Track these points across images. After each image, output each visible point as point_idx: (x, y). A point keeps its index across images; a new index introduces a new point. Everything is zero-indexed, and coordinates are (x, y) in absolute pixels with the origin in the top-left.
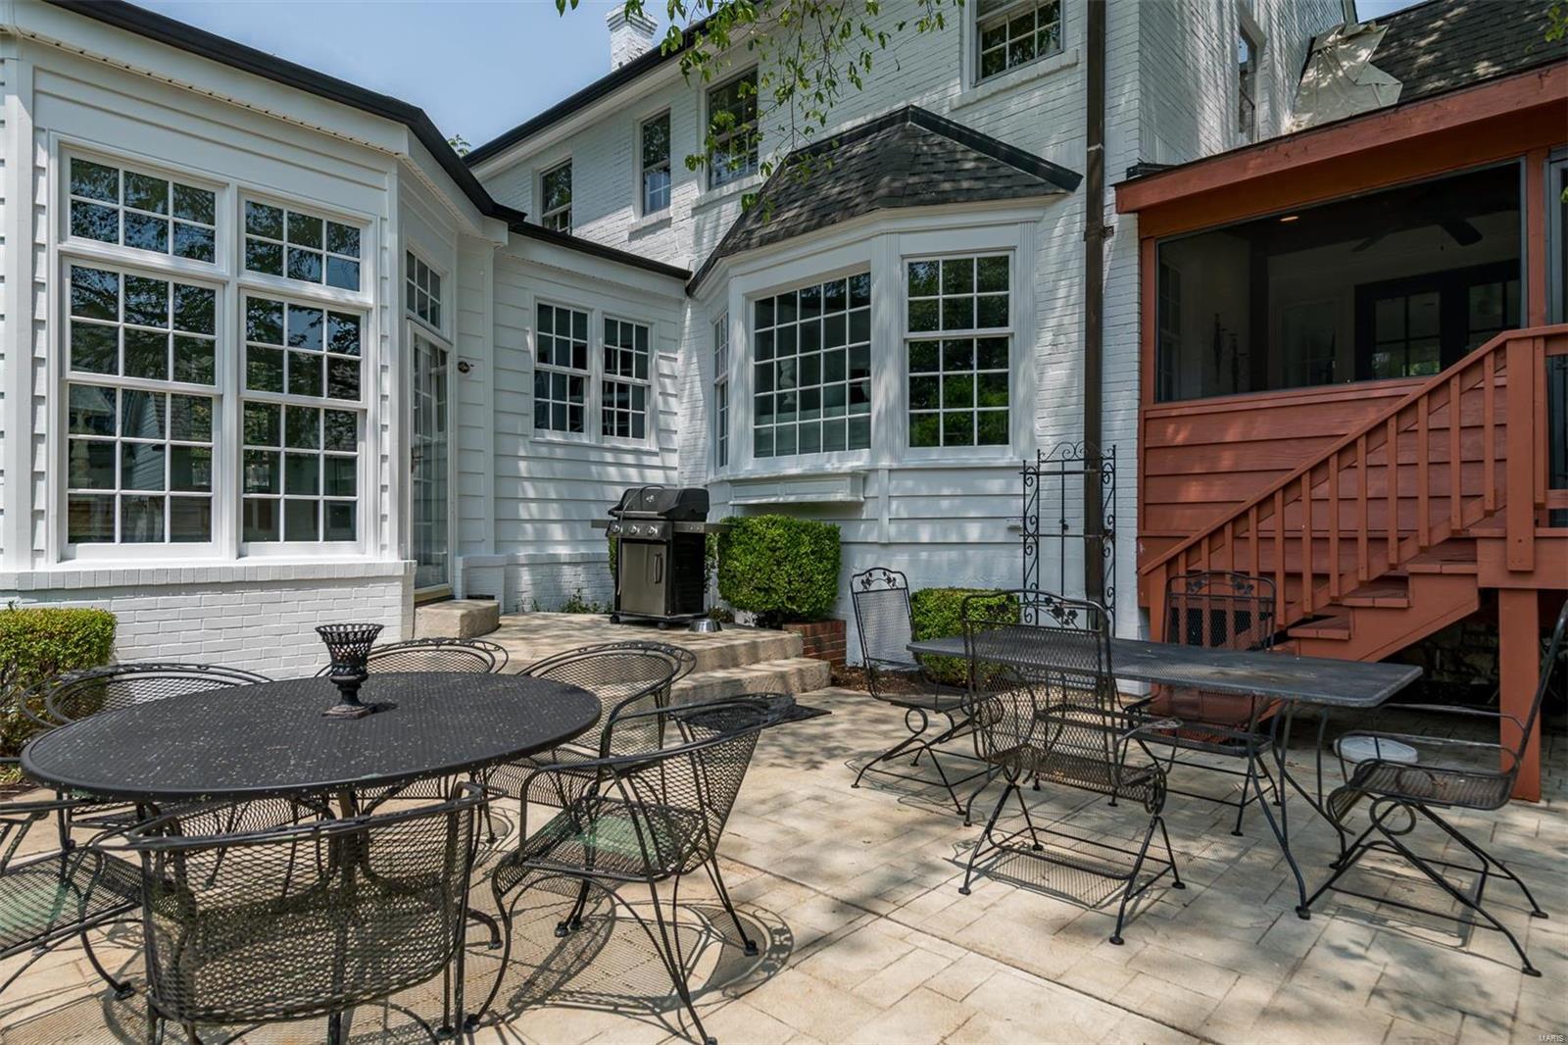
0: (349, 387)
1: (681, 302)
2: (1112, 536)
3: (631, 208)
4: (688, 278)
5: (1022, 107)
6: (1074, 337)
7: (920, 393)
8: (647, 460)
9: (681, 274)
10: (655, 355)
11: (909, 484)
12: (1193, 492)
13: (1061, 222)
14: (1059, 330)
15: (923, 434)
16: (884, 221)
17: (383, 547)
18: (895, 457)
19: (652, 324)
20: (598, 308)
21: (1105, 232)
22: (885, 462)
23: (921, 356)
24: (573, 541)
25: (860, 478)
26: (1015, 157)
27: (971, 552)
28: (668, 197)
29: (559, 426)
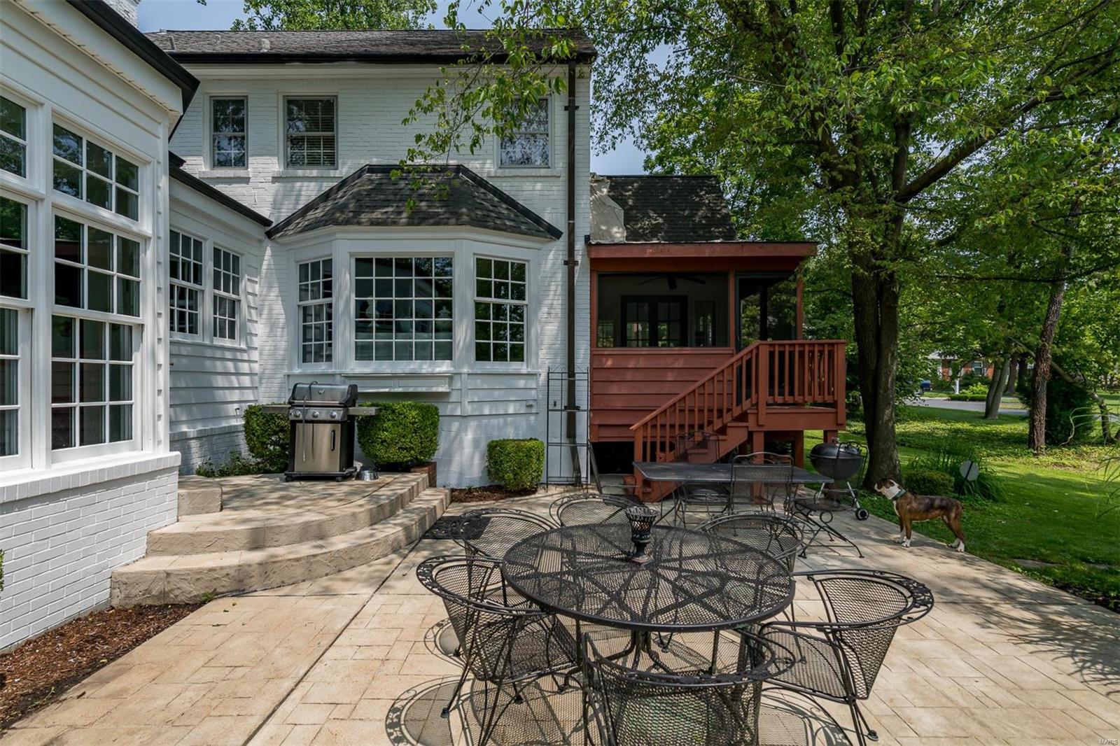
1: (260, 241)
3: (201, 158)
4: (269, 225)
5: (531, 188)
6: (559, 311)
8: (239, 356)
9: (264, 222)
11: (478, 382)
12: (614, 389)
13: (552, 253)
14: (551, 307)
15: (482, 354)
16: (466, 232)
17: (159, 442)
18: (471, 367)
19: (242, 254)
20: (209, 237)
21: (576, 263)
22: (465, 370)
23: (481, 310)
24: (192, 421)
25: (451, 378)
26: (526, 213)
27: (509, 419)
28: (241, 162)
29: (182, 330)
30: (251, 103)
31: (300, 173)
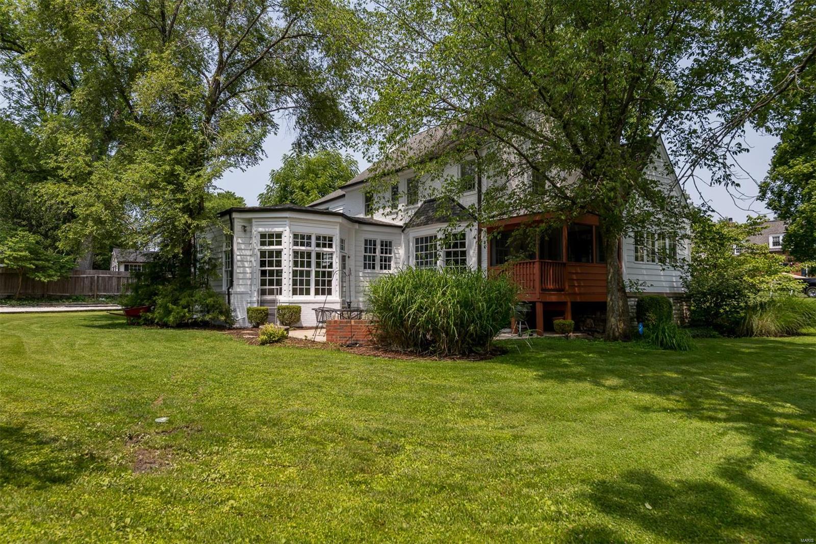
0: (331, 266)
1: (400, 234)
4: (401, 228)
5: (469, 200)
7: (448, 262)
10: (394, 248)
13: (473, 228)
16: (440, 225)
19: (393, 240)
21: (481, 231)
23: (448, 254)
28: (397, 205)
29: (369, 268)
30: (399, 184)
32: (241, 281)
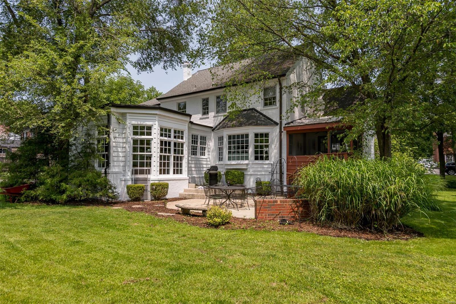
0: (182, 153)
1: (211, 132)
2: (283, 174)
3: (200, 114)
4: (212, 128)
5: (271, 112)
7: (256, 152)
10: (207, 141)
11: (255, 166)
13: (276, 129)
15: (256, 158)
16: (251, 127)
17: (186, 174)
18: (253, 162)
19: (207, 136)
20: (199, 134)
21: (282, 132)
22: (251, 163)
23: (256, 147)
24: (197, 174)
25: (247, 165)
26: (269, 119)
27: (263, 176)
28: (208, 113)
29: (194, 155)
30: (210, 99)
31: (220, 115)
32: (115, 163)
